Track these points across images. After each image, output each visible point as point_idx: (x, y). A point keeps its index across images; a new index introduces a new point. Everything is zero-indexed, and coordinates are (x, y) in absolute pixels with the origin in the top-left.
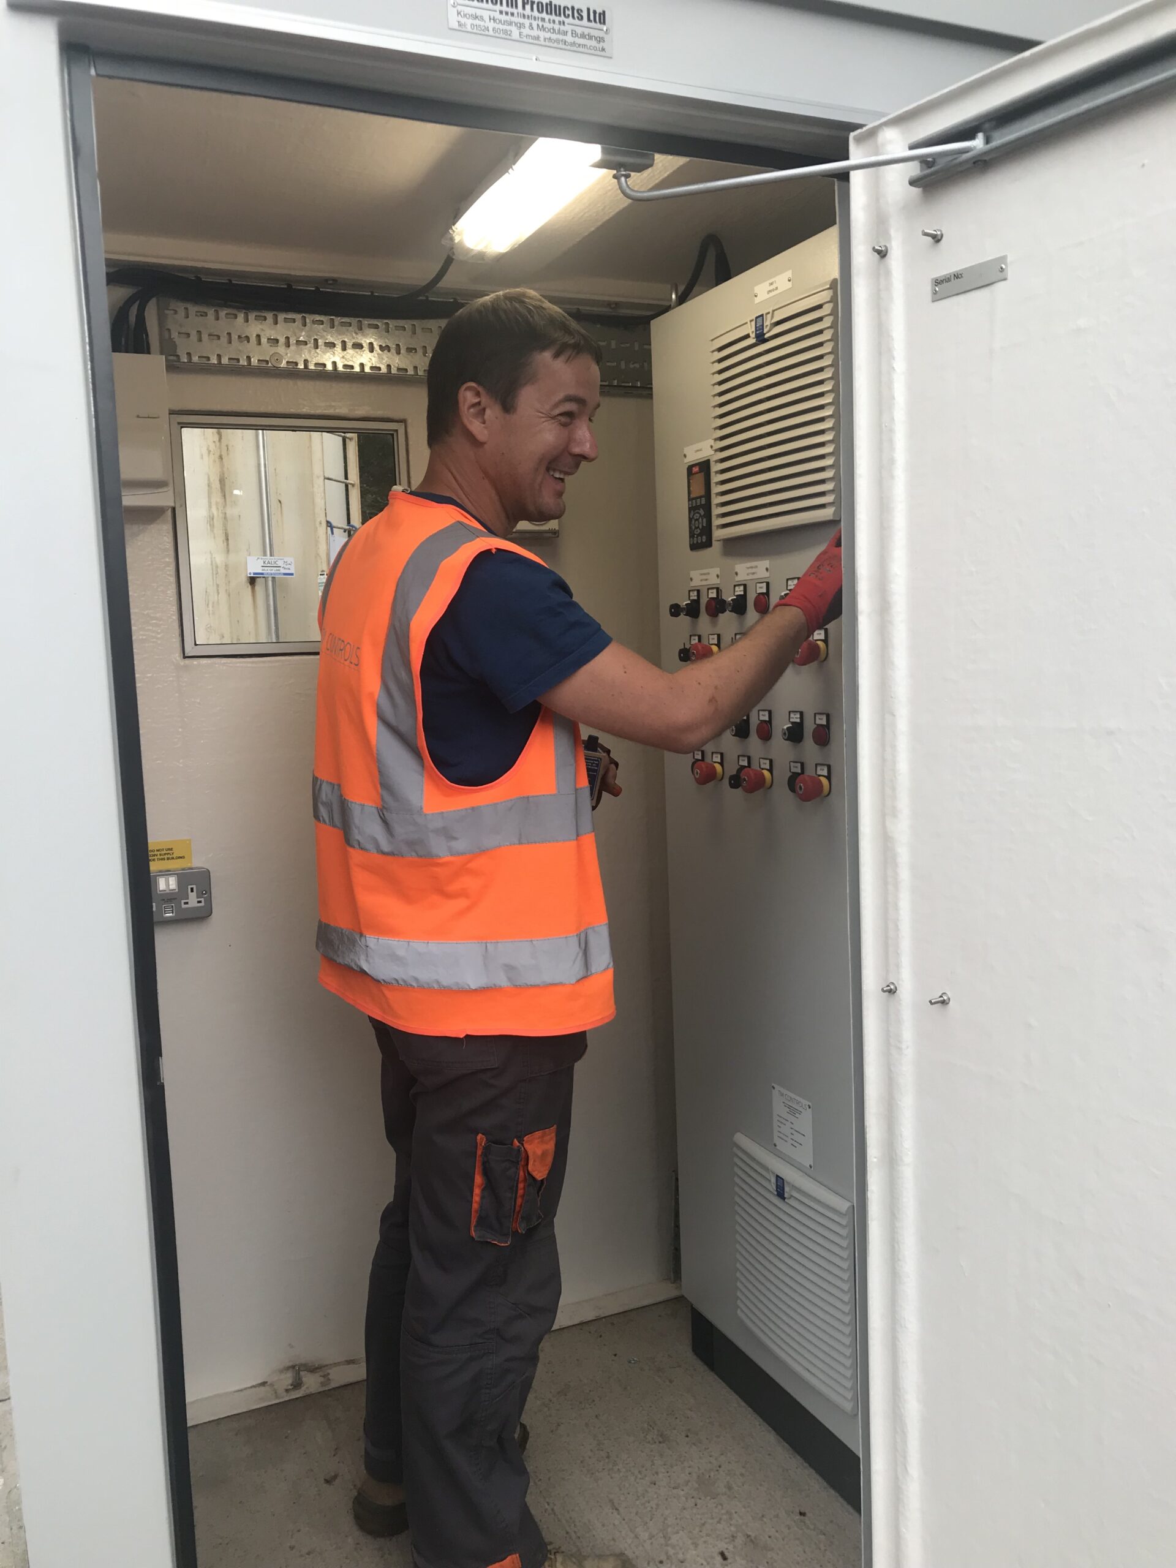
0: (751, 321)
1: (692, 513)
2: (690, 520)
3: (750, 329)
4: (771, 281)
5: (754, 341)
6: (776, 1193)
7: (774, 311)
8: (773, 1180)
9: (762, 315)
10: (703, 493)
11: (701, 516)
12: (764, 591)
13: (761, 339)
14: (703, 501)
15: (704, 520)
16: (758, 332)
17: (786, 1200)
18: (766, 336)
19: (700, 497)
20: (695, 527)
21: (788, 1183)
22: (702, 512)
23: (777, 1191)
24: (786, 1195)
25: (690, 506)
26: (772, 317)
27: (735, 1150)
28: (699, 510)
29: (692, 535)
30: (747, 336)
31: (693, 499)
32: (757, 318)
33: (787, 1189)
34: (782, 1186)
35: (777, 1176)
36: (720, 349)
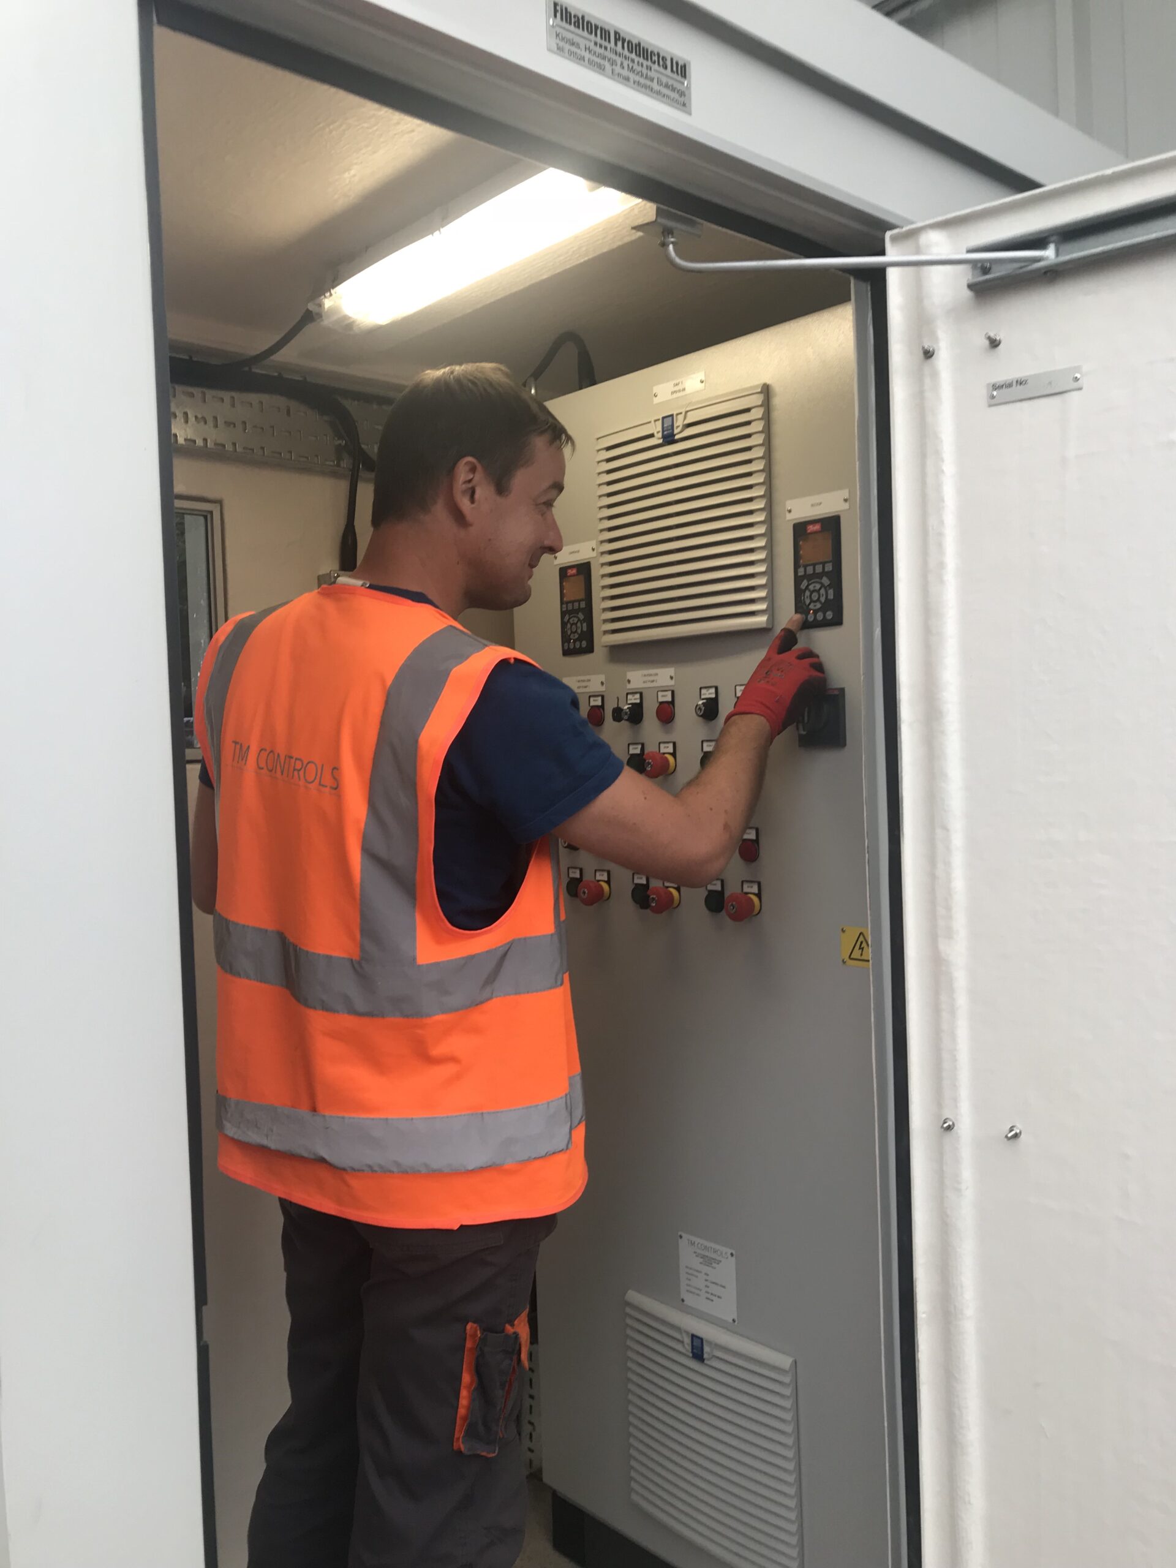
0: (655, 421)
1: (567, 617)
2: (564, 625)
3: (657, 429)
4: (676, 382)
5: (661, 441)
6: (691, 1355)
7: (687, 412)
8: (687, 1340)
9: (672, 416)
10: (582, 595)
11: (579, 620)
12: (669, 699)
13: (669, 438)
14: (583, 605)
15: (585, 625)
16: (665, 433)
17: (706, 1362)
18: (677, 437)
19: (579, 601)
20: (572, 632)
21: (710, 1343)
22: (581, 616)
23: (692, 1352)
24: (705, 1356)
25: (564, 609)
26: (685, 418)
27: (628, 1310)
28: (578, 614)
29: (565, 638)
30: (652, 436)
31: (567, 603)
32: (663, 418)
33: (706, 1349)
34: (700, 1345)
35: (693, 1336)
36: (609, 449)
